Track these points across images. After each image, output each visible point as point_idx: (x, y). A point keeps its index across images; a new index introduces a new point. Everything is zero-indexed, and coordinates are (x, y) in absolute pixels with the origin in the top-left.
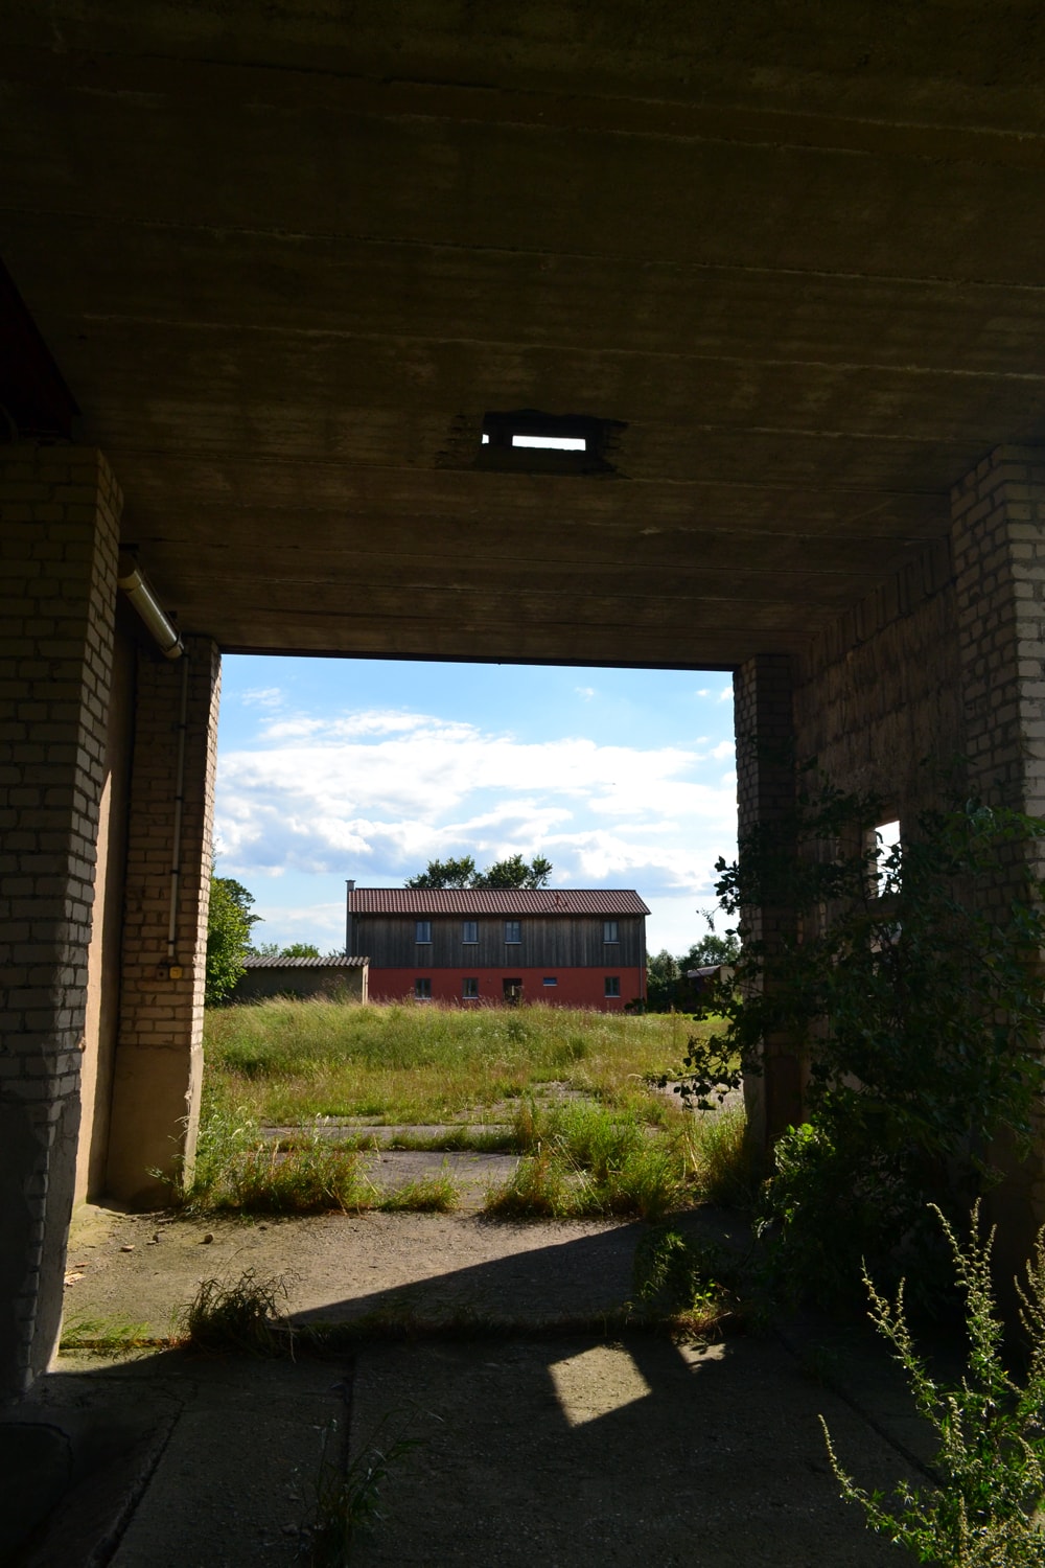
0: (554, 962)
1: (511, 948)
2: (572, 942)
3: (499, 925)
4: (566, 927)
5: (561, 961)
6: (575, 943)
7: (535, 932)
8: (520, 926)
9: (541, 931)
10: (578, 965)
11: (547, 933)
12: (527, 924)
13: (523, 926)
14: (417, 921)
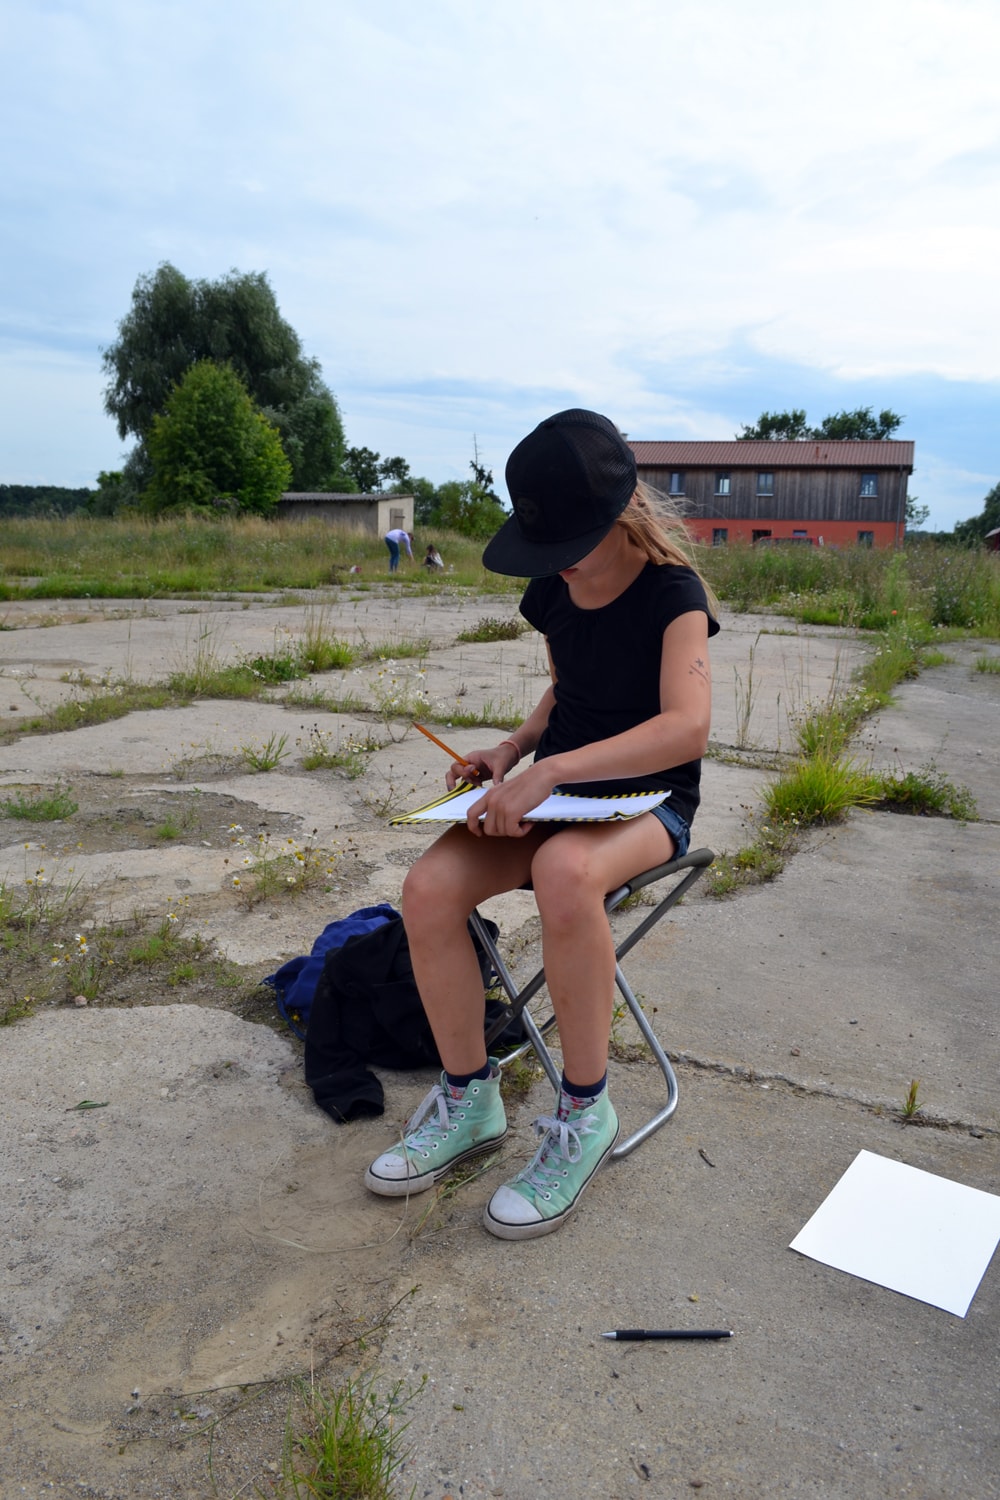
0: (805, 515)
1: (763, 501)
2: (826, 495)
3: (752, 476)
4: (820, 480)
5: (812, 515)
6: (829, 495)
7: (788, 484)
8: (774, 479)
9: (794, 483)
10: (831, 518)
11: (801, 486)
12: (781, 476)
13: (776, 479)
14: (672, 473)
